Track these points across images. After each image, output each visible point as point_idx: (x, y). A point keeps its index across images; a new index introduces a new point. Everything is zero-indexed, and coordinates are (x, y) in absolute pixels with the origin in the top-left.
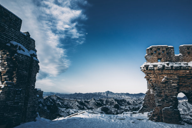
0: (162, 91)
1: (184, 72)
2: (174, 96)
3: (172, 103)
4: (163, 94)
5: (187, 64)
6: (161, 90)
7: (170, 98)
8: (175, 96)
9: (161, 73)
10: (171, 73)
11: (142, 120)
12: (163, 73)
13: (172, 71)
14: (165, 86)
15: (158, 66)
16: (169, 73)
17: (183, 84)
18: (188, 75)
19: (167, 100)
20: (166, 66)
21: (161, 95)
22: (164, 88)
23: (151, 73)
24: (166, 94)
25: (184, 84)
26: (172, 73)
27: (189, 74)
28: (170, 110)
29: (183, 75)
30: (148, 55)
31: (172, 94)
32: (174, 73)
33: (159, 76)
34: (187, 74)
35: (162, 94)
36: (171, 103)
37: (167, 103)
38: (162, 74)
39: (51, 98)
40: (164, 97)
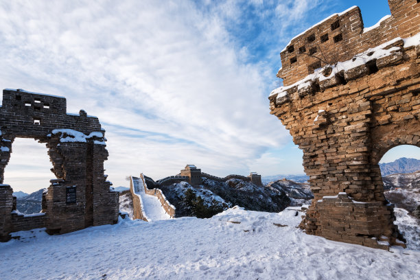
0: (317, 153)
1: (386, 76)
2: (355, 163)
3: (351, 184)
4: (320, 161)
5: (401, 43)
6: (314, 151)
7: (342, 167)
8: (357, 160)
9: (311, 104)
10: (340, 96)
11: (284, 226)
12: (316, 102)
13: (341, 87)
14: (324, 137)
15: (299, 88)
16: (335, 95)
17: (396, 115)
18: (404, 84)
19: (334, 175)
20: (322, 78)
21: (316, 163)
22: (322, 144)
23: (285, 113)
24: (328, 158)
25: (399, 117)
26: (344, 92)
27: (409, 78)
28: (340, 204)
29: (385, 86)
30: (284, 67)
31: (348, 156)
32: (350, 92)
33: (306, 114)
34: (403, 79)
35: (318, 159)
36: (347, 183)
37: (334, 183)
38: (314, 105)
39: (279, 184)
40: (324, 169)
